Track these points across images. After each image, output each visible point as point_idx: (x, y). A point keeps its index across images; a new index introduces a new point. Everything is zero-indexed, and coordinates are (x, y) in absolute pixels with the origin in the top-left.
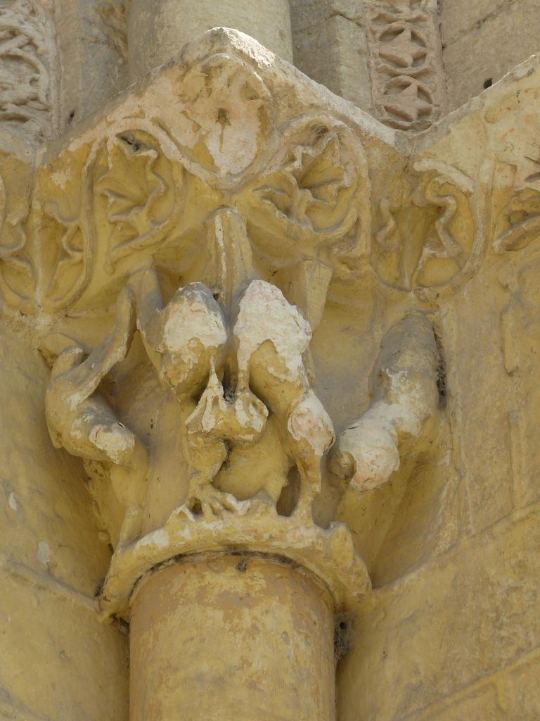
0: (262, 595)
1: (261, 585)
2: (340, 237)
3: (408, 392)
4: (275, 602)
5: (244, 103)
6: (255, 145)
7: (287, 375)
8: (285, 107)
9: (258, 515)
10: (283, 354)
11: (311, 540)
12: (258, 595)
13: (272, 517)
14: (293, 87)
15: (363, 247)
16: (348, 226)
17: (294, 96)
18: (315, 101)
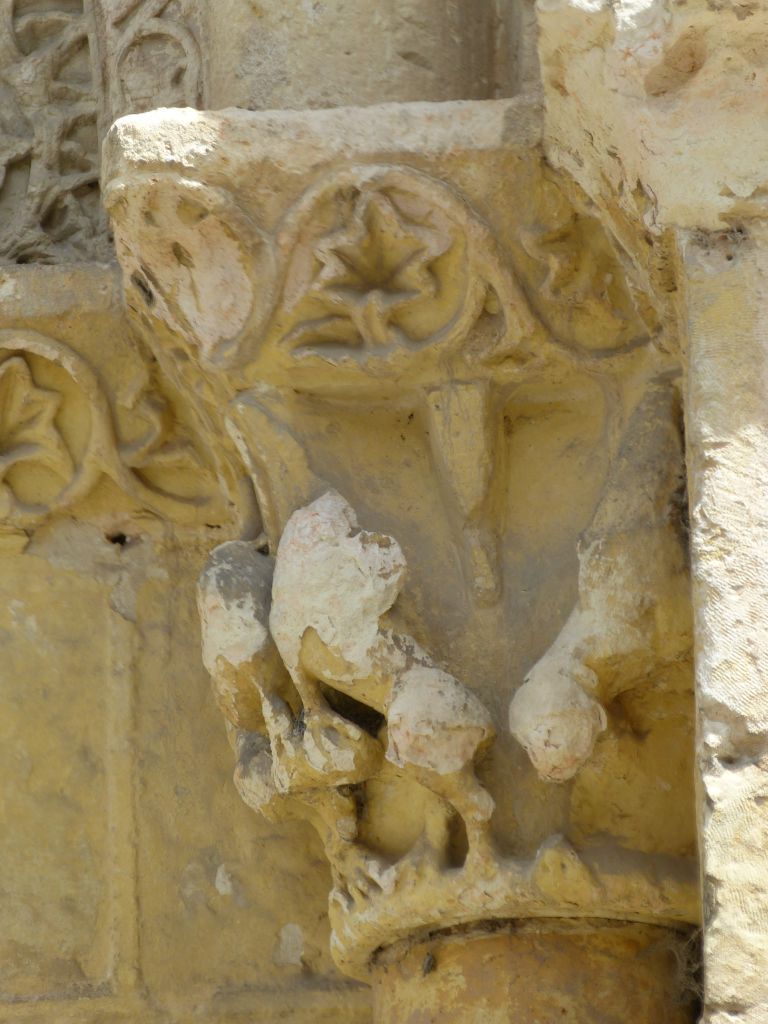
0: (461, 1005)
1: (458, 986)
2: (464, 336)
3: (603, 582)
4: (481, 1010)
5: (192, 229)
6: (245, 277)
7: (352, 674)
8: (269, 195)
9: (409, 888)
10: (336, 643)
11: (502, 895)
12: (455, 1005)
13: (430, 883)
14: (265, 160)
15: (517, 327)
16: (470, 313)
17: (276, 171)
18: (319, 157)
